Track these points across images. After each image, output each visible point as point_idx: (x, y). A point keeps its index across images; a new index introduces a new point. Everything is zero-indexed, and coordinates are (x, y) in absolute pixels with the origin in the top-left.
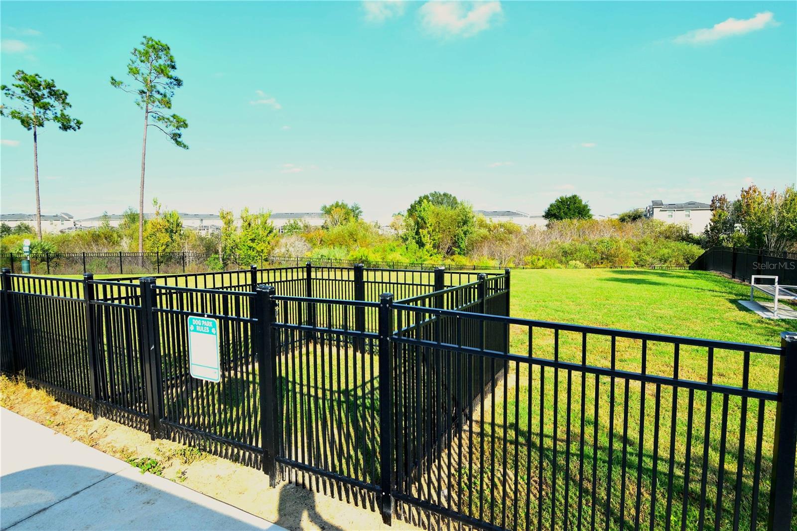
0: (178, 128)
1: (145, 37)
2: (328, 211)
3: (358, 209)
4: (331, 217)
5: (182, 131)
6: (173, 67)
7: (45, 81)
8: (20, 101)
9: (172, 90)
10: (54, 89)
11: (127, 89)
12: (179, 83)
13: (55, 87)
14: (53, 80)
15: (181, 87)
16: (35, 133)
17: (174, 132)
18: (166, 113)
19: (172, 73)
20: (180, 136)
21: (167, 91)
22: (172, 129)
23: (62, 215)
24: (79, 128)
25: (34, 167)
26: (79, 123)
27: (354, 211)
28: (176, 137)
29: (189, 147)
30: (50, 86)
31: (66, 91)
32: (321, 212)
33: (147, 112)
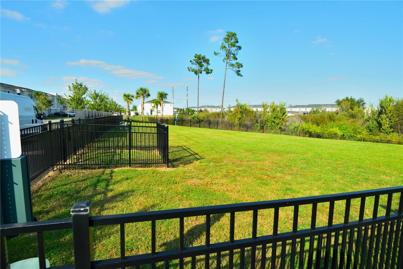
0: (239, 68)
1: (227, 32)
2: (339, 103)
3: (362, 101)
4: (340, 106)
5: (240, 69)
6: (237, 42)
7: (202, 56)
8: (195, 65)
9: (237, 52)
10: (205, 59)
11: (220, 55)
12: (240, 48)
13: (205, 58)
14: (204, 56)
15: (241, 50)
16: (199, 76)
17: (236, 70)
18: (234, 62)
19: (237, 45)
20: (239, 71)
21: (235, 53)
22: (236, 69)
23: (220, 106)
24: (212, 72)
25: (198, 89)
26: (212, 71)
27: (359, 103)
28: (238, 73)
29: (243, 76)
30: (203, 58)
31: (209, 59)
32: (336, 103)
33: (227, 63)
